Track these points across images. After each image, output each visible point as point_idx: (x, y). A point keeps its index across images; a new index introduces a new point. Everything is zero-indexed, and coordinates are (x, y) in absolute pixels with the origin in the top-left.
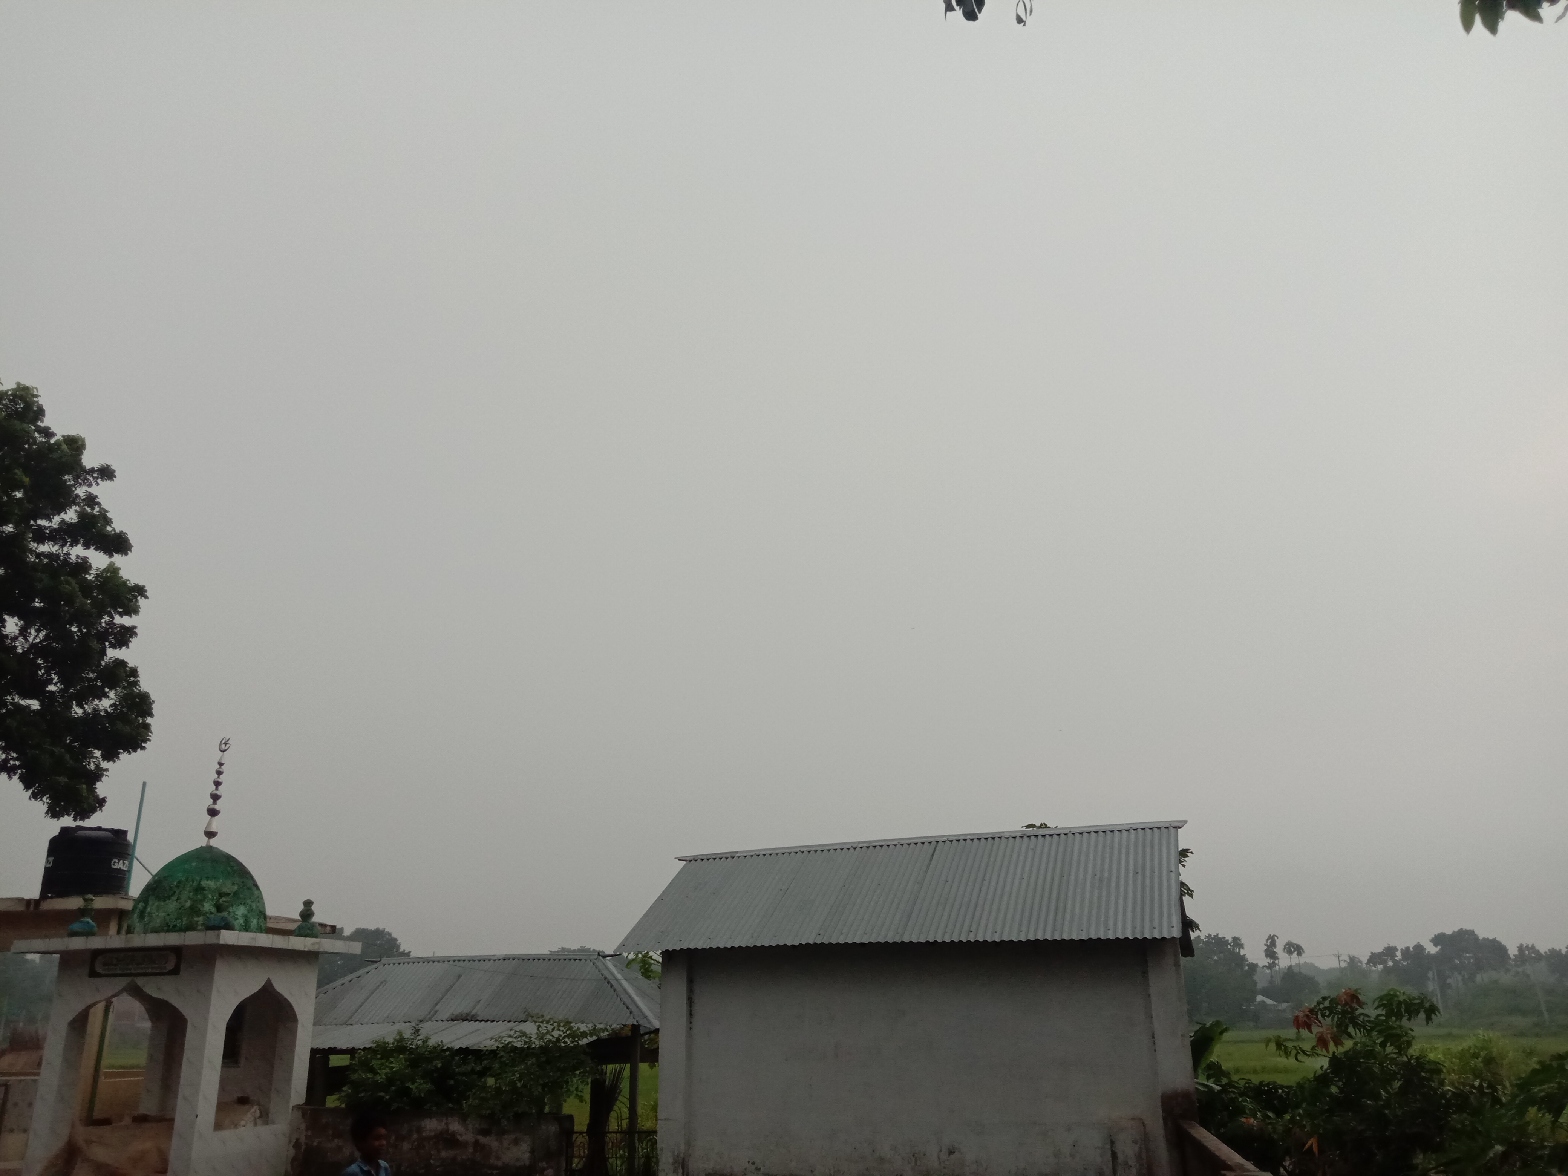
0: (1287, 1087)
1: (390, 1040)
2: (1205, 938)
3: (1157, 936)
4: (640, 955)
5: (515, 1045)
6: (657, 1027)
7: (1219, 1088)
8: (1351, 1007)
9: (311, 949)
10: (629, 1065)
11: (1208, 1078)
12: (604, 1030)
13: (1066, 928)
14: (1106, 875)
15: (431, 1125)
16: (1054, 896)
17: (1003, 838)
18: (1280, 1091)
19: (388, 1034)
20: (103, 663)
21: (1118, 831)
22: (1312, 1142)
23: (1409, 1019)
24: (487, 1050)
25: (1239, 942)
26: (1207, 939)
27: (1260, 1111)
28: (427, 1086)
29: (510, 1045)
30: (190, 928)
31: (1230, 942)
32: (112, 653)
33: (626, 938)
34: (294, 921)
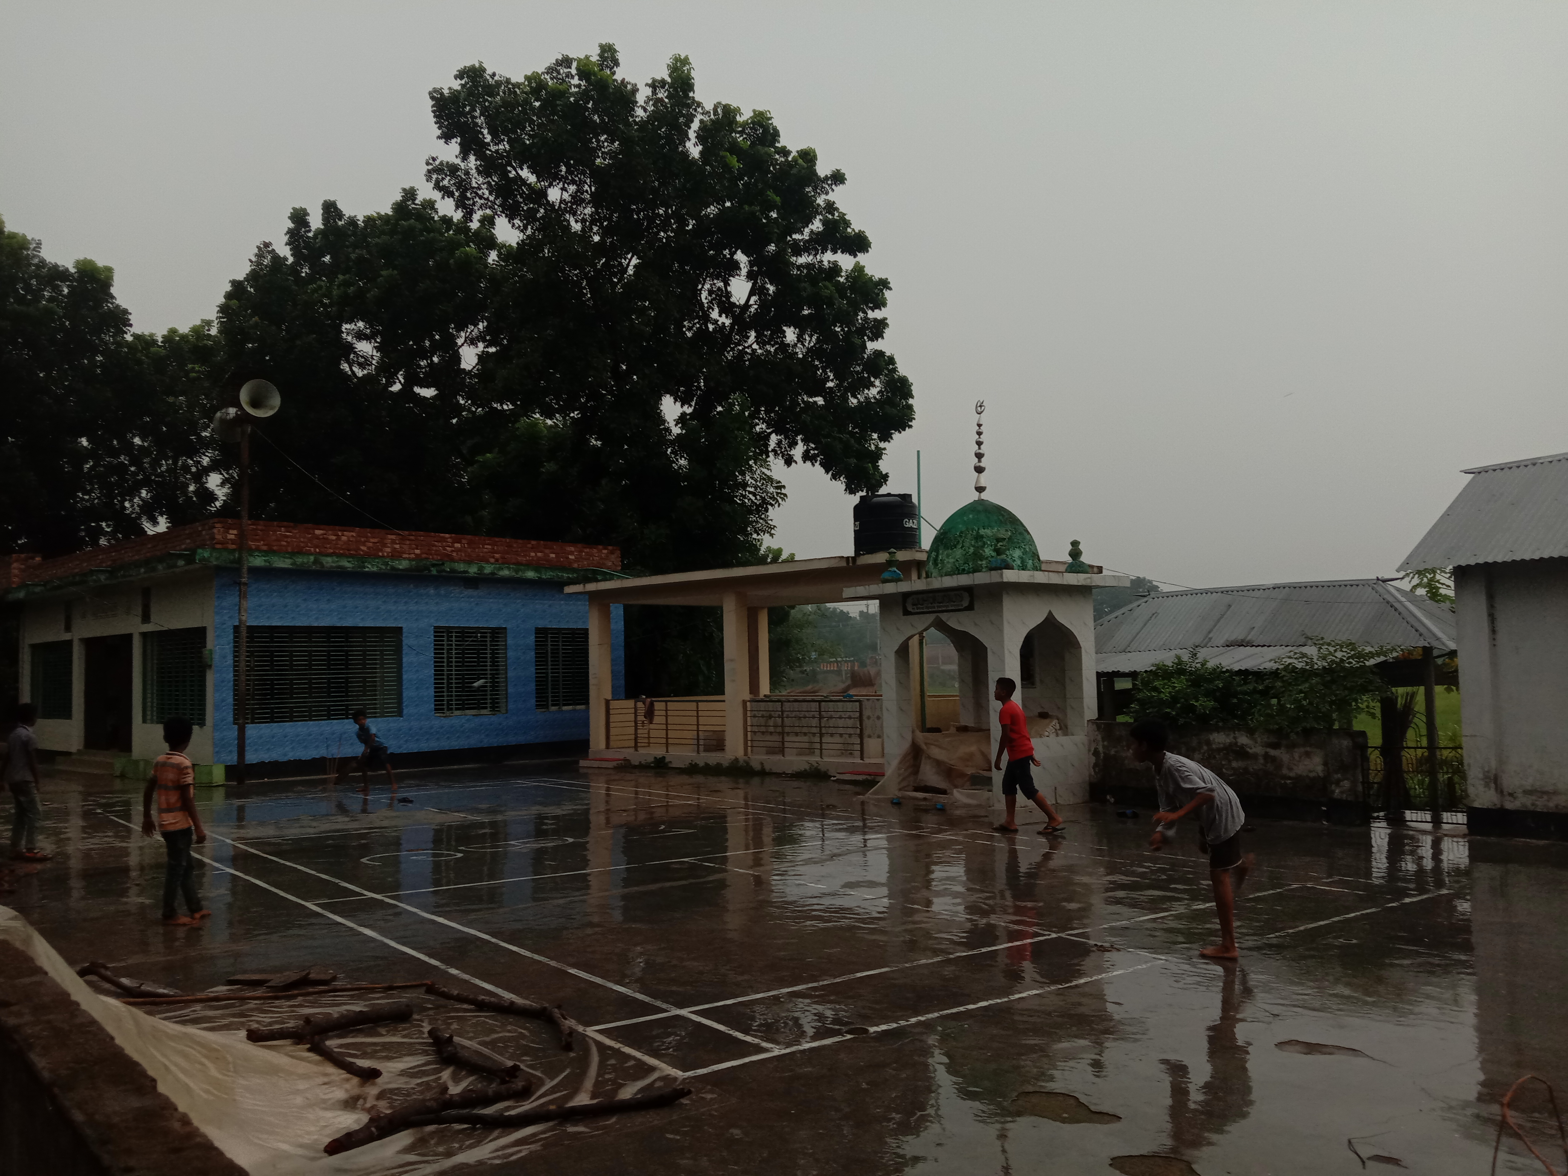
1: (1169, 663)
5: (1296, 666)
6: (1454, 650)
9: (1084, 583)
10: (1423, 687)
12: (1392, 651)
15: (1220, 738)
19: (1168, 659)
20: (866, 356)
24: (1267, 671)
28: (1211, 704)
29: (1290, 667)
30: (976, 570)
32: (871, 346)
33: (1410, 557)
34: (1065, 561)
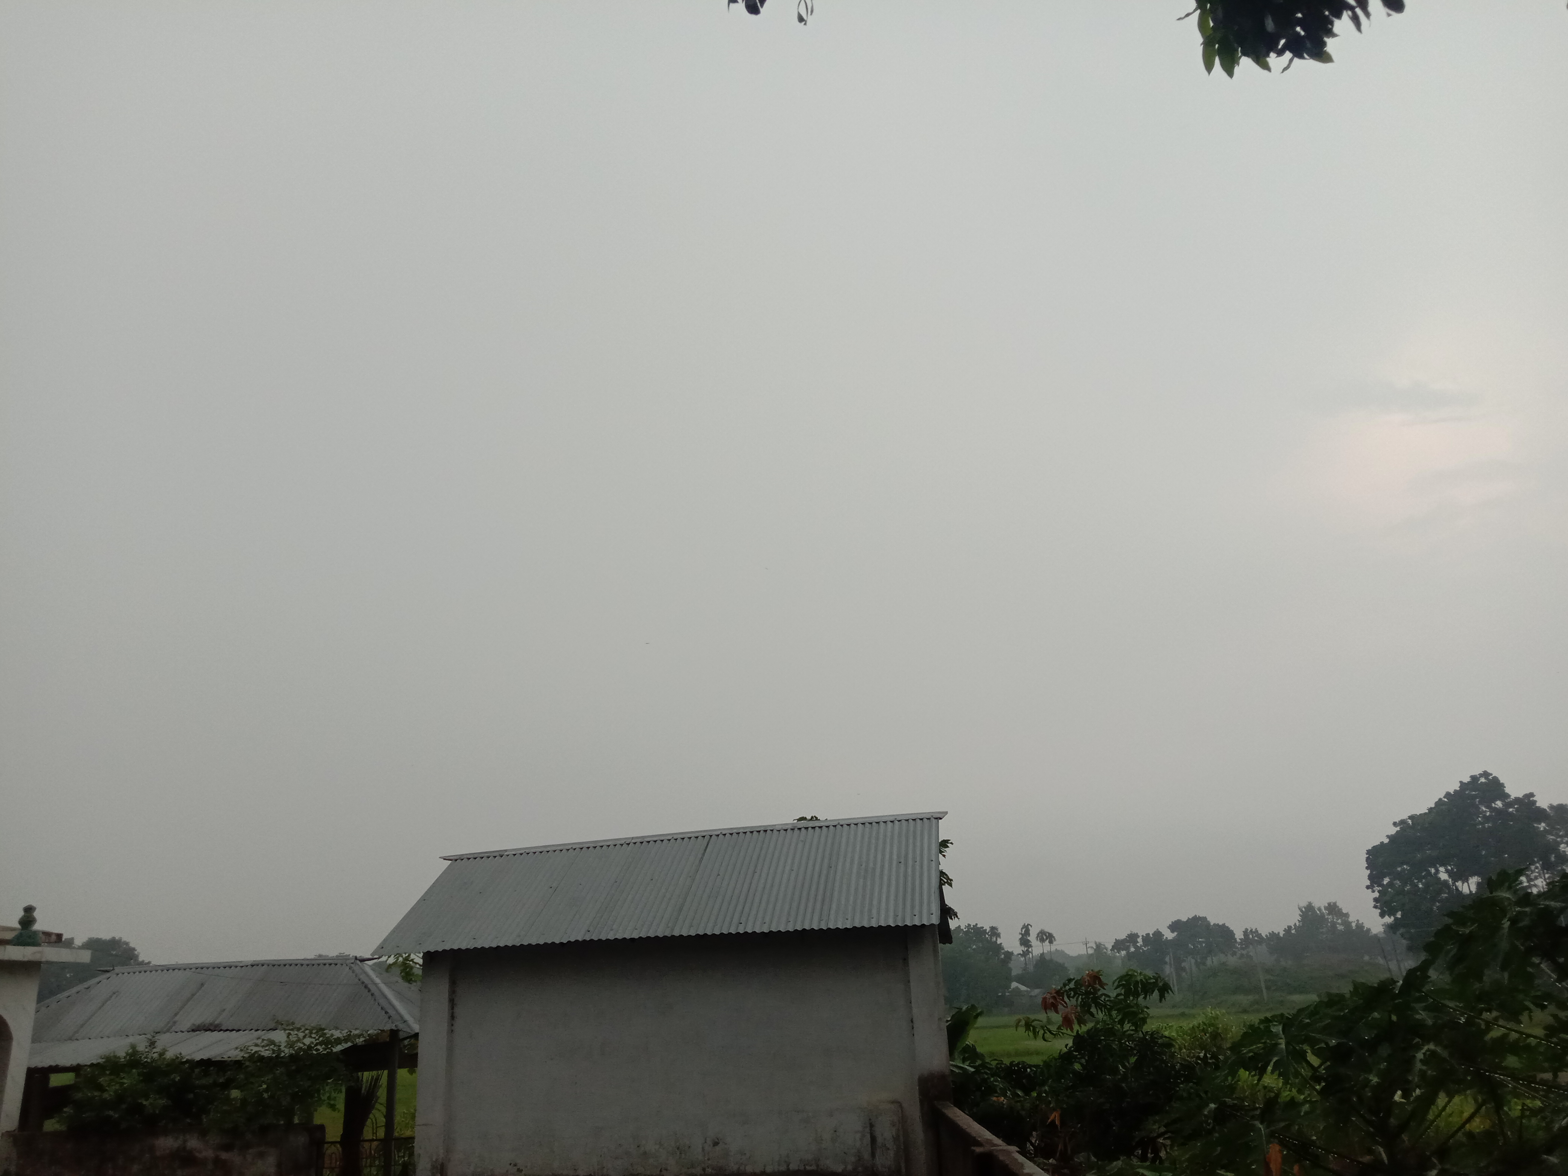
0: (1035, 1066)
1: (121, 1054)
2: (965, 928)
3: (918, 923)
4: (401, 959)
5: (262, 1054)
6: (417, 1032)
7: (973, 1070)
8: (1094, 988)
9: (32, 958)
10: (387, 1071)
11: (964, 1061)
12: (359, 1036)
13: (832, 917)
14: (871, 865)
15: (166, 1143)
16: (822, 887)
17: (775, 831)
18: (1028, 1070)
19: (119, 1048)
21: (884, 822)
22: (1055, 1117)
23: (1145, 998)
24: (231, 1061)
25: (996, 931)
26: (967, 929)
27: (1010, 1090)
28: (162, 1102)
29: (256, 1055)
31: (987, 931)
33: (385, 940)
34: (12, 929)
